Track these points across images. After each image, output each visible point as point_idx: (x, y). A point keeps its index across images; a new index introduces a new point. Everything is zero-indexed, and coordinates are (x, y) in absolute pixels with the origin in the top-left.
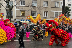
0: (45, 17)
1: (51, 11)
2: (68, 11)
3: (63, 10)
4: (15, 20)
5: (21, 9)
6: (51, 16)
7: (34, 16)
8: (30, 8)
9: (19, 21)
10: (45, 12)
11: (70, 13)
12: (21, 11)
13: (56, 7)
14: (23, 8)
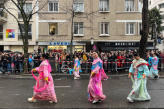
0: (104, 34)
1: (118, 21)
2: (157, 20)
3: (144, 18)
4: (37, 42)
5: (50, 19)
6: (117, 33)
7: (79, 35)
8: (69, 16)
9: (46, 46)
10: (102, 25)
11: (162, 25)
12: (50, 24)
13: (129, 11)
14: (54, 16)
